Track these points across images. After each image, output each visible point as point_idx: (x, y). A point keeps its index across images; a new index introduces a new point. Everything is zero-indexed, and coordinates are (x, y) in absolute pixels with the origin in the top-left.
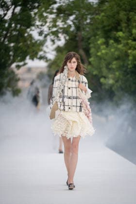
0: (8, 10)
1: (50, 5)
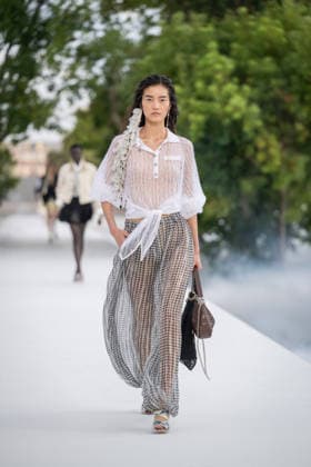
1: (65, 43)
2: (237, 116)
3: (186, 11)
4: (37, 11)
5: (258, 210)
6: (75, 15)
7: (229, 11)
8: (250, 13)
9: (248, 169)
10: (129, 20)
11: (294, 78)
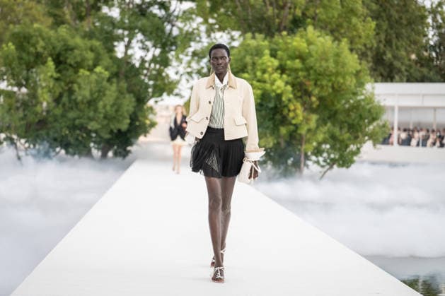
0: (148, 50)
1: (185, 48)
2: (279, 91)
3: (253, 33)
4: (171, 30)
5: (289, 144)
6: (192, 33)
7: (277, 33)
8: (288, 34)
9: (284, 121)
10: (221, 37)
11: (312, 72)
